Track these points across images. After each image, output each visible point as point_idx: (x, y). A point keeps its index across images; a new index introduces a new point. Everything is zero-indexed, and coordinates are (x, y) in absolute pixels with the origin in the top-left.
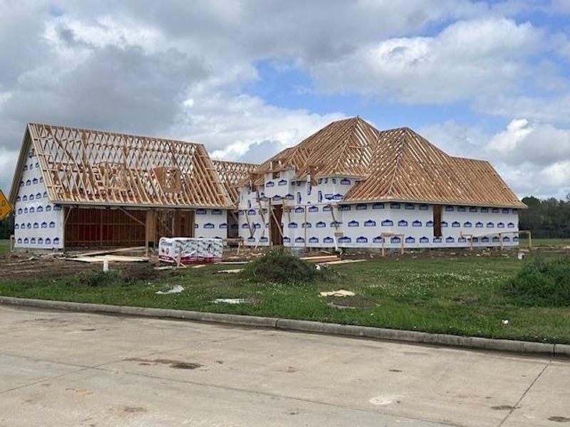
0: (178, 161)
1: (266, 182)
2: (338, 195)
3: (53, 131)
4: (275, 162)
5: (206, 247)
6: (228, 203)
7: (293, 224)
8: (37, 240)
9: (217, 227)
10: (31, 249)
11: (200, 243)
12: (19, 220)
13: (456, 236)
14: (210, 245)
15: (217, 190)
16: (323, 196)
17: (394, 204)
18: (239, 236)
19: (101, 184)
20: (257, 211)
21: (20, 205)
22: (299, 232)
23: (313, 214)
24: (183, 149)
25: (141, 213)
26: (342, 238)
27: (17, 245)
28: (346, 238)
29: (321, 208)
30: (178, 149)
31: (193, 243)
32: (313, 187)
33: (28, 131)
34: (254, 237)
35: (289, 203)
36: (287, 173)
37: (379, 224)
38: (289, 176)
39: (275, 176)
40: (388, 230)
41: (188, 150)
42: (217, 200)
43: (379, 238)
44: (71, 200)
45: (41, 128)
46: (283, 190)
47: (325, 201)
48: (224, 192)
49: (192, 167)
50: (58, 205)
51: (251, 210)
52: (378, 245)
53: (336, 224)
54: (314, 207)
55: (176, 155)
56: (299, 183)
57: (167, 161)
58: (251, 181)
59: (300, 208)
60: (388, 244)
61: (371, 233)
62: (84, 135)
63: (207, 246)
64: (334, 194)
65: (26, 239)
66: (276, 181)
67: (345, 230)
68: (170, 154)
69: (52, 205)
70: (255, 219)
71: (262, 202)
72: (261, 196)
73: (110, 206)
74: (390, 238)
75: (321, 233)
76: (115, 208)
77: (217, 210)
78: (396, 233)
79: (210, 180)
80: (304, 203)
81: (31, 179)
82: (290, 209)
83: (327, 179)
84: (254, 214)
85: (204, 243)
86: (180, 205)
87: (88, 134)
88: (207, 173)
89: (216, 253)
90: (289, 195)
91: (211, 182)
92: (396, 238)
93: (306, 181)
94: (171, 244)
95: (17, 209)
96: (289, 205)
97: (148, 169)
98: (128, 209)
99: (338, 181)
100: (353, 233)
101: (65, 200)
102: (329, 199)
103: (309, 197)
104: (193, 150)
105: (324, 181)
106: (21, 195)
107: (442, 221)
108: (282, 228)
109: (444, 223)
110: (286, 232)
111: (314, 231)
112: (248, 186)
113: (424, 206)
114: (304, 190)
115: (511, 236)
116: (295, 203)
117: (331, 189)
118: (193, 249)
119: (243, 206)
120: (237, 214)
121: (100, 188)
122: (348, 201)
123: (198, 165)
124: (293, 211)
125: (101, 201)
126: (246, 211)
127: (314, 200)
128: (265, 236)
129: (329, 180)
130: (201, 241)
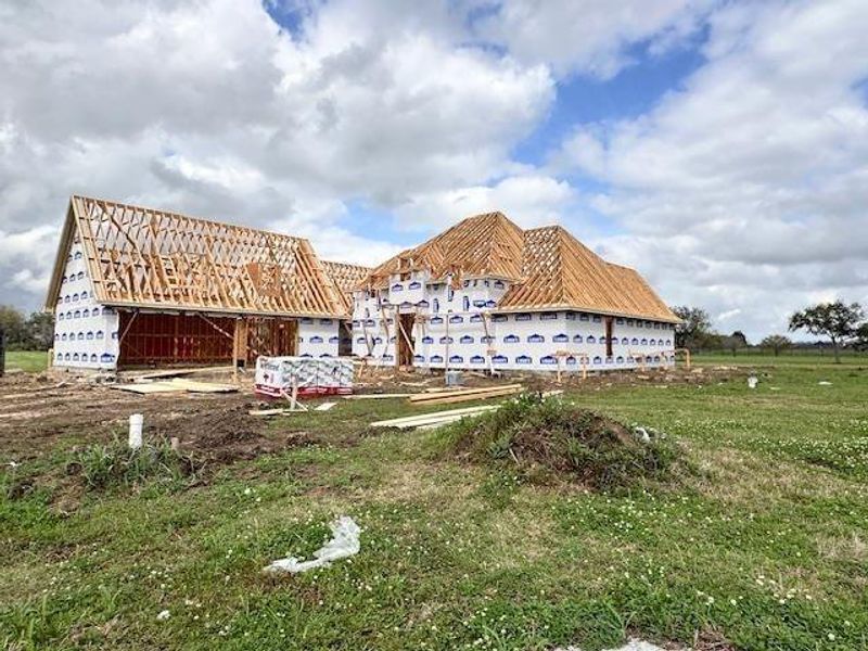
0: (277, 257)
1: (392, 285)
2: (491, 302)
3: (110, 210)
4: (404, 261)
5: (330, 371)
6: (341, 312)
7: (428, 338)
8: (80, 355)
9: (326, 341)
10: (73, 368)
11: (320, 366)
12: (59, 328)
13: (625, 356)
14: (335, 369)
15: (326, 294)
16: (471, 303)
17: (570, 314)
18: (353, 352)
19: (173, 282)
20: (377, 322)
21: (62, 308)
22: (436, 349)
23: (455, 326)
24: (283, 244)
25: (228, 322)
26: (495, 358)
27: (56, 362)
28: (500, 357)
29: (467, 318)
30: (277, 243)
31: (310, 366)
32: (456, 292)
33: (71, 207)
34: (373, 354)
35: (423, 312)
36: (421, 274)
37: (549, 339)
38: (423, 277)
39: (404, 276)
40: (562, 347)
41: (289, 245)
42: (326, 307)
43: (549, 357)
44: (129, 301)
45: (91, 205)
46: (416, 296)
47: (474, 310)
48: (335, 298)
49: (293, 265)
50: (108, 308)
51: (370, 321)
52: (548, 367)
53: (488, 339)
54: (457, 317)
55: (274, 251)
56: (436, 286)
57: (264, 257)
58: (369, 285)
59: (437, 318)
60: (563, 365)
61: (537, 351)
62: (154, 218)
63: (332, 369)
64: (487, 299)
65: (68, 355)
66: (406, 284)
67: (500, 347)
68: (267, 250)
69: (101, 308)
70: (375, 331)
71: (386, 310)
72: (383, 303)
73: (185, 311)
74: (565, 358)
75: (467, 351)
76: (193, 314)
77: (327, 320)
78: (572, 352)
79: (317, 282)
80: (443, 312)
81: (76, 273)
82: (424, 319)
83: (476, 281)
84: (374, 325)
85: (327, 366)
86: (279, 312)
87: (158, 217)
88: (313, 274)
89: (344, 380)
90: (423, 301)
91: (319, 285)
92: (571, 358)
93: (445, 284)
94: (276, 368)
95: (58, 314)
96: (423, 314)
97: (239, 265)
98: (210, 315)
99: (492, 283)
100: (511, 351)
101: (119, 301)
102: (480, 306)
103: (451, 304)
104: (296, 246)
105: (472, 284)
106: (63, 295)
107: (613, 336)
108: (413, 343)
109: (615, 339)
110: (419, 349)
111: (457, 348)
112: (366, 291)
113: (597, 316)
114: (443, 296)
115: (669, 355)
116: (430, 312)
117: (481, 294)
118: (310, 374)
119: (359, 315)
120: (350, 326)
121: (171, 286)
122: (504, 310)
123: (302, 263)
124: (428, 322)
125: (172, 304)
126: (363, 321)
127: (458, 308)
128: (388, 354)
129: (479, 282)
130: (323, 362)
